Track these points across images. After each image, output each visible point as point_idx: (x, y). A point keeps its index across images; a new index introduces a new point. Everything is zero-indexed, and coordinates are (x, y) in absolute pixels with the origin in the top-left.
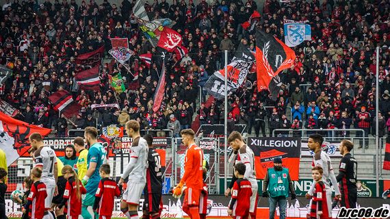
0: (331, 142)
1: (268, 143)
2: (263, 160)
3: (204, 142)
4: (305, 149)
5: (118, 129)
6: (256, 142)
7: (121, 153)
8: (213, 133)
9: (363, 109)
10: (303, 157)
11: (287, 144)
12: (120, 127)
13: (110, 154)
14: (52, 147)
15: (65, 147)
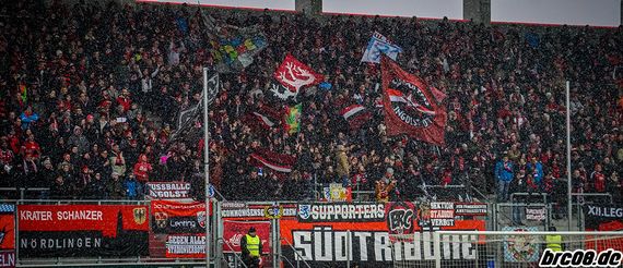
3: (532, 211)
5: (344, 190)
13: (416, 228)
14: (339, 216)
15: (357, 215)
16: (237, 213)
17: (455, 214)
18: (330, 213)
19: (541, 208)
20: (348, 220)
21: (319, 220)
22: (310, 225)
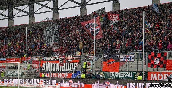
0: (130, 55)
1: (110, 56)
2: (108, 63)
4: (121, 58)
6: (106, 56)
11: (116, 56)
15: (54, 59)
16: (34, 59)
21: (47, 61)
22: (45, 62)
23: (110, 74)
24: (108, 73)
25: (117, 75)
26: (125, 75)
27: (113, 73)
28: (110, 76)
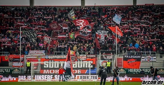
0: (152, 56)
1: (130, 57)
2: (129, 62)
3: (108, 56)
4: (143, 59)
5: (73, 52)
6: (126, 56)
7: (80, 60)
8: (104, 53)
9: (154, 45)
10: (142, 61)
11: (137, 57)
12: (74, 51)
13: (76, 60)
14: (56, 58)
15: (60, 58)
16: (30, 57)
17: (87, 57)
18: (53, 57)
19: (111, 56)
20: (58, 59)
21: (50, 59)
22: (48, 60)
23: (132, 70)
24: (130, 70)
25: (139, 71)
26: (148, 71)
27: (135, 70)
28: (132, 72)
